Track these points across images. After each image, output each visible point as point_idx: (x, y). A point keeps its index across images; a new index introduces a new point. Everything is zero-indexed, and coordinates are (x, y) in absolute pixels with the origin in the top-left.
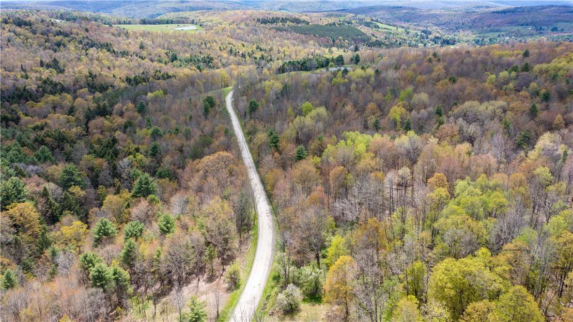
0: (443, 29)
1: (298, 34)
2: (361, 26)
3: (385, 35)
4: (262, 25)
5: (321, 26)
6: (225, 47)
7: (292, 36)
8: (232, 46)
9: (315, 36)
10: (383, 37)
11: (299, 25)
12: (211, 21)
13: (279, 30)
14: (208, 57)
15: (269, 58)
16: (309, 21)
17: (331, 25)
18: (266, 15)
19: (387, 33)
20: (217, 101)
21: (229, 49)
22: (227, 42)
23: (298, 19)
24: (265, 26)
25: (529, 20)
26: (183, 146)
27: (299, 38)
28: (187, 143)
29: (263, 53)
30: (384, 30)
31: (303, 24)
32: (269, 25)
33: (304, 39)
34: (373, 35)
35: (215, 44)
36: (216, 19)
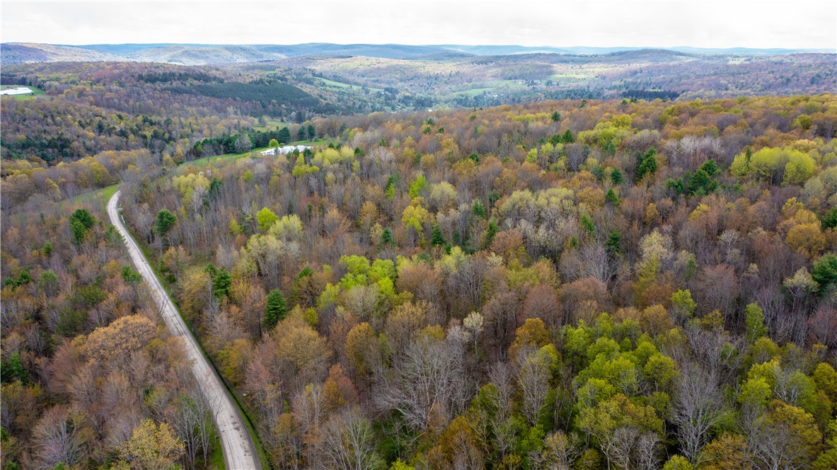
0: (411, 85)
1: (208, 98)
2: (301, 84)
3: (337, 95)
4: (148, 85)
5: (242, 84)
6: (88, 121)
7: (199, 100)
8: (101, 118)
9: (235, 100)
10: (334, 98)
11: (209, 84)
12: (57, 79)
13: (176, 91)
14: (59, 139)
15: (167, 136)
16: (223, 77)
17: (256, 83)
18: (153, 69)
19: (339, 93)
20: (96, 217)
21: (95, 124)
22: (90, 113)
23: (206, 75)
24: (152, 86)
25: (517, 73)
26: (40, 309)
27: (210, 103)
28: (50, 302)
29: (156, 128)
30: (334, 89)
31: (214, 82)
32: (159, 85)
33: (218, 104)
34: (321, 96)
35: (70, 117)
36: (66, 75)
